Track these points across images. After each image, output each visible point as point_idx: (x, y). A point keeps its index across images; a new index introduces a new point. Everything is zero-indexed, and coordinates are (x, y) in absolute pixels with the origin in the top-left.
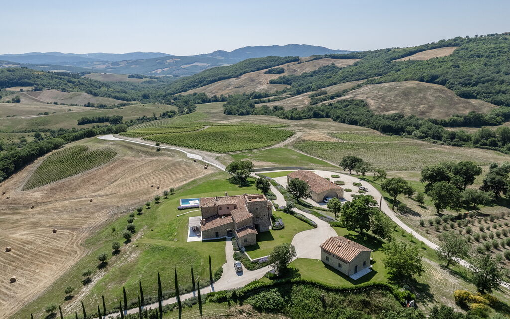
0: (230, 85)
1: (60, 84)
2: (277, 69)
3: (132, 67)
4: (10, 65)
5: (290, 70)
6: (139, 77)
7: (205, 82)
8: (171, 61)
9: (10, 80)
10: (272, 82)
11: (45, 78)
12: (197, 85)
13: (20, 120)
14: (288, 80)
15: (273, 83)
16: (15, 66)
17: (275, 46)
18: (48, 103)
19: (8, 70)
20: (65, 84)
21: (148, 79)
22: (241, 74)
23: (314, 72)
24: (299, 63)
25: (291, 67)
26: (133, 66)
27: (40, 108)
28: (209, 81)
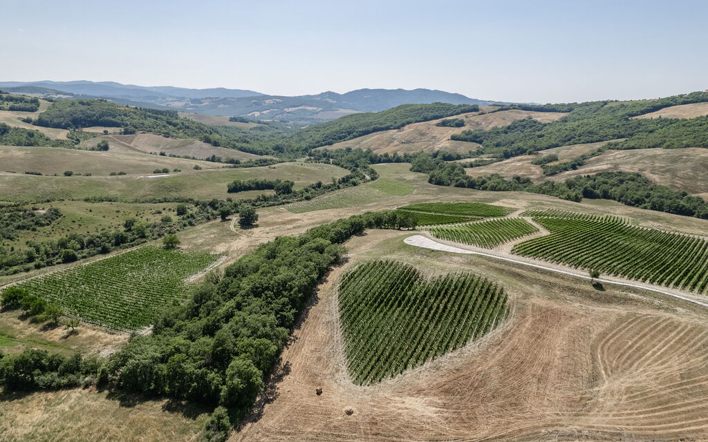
0: (394, 139)
1: (157, 126)
2: (454, 120)
3: (219, 106)
4: (59, 96)
5: (472, 123)
6: (242, 120)
7: (355, 133)
8: (271, 101)
9: (88, 117)
10: (454, 138)
11: (135, 117)
12: (345, 137)
13: (139, 182)
14: (476, 137)
15: (457, 140)
16: (67, 96)
17: (400, 90)
18: (151, 153)
19: (80, 103)
20: (164, 126)
21: (255, 125)
22: (403, 125)
23: (509, 128)
24: (480, 114)
25: (471, 119)
26: (221, 106)
27: (149, 161)
28: (360, 132)
